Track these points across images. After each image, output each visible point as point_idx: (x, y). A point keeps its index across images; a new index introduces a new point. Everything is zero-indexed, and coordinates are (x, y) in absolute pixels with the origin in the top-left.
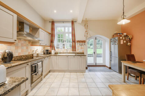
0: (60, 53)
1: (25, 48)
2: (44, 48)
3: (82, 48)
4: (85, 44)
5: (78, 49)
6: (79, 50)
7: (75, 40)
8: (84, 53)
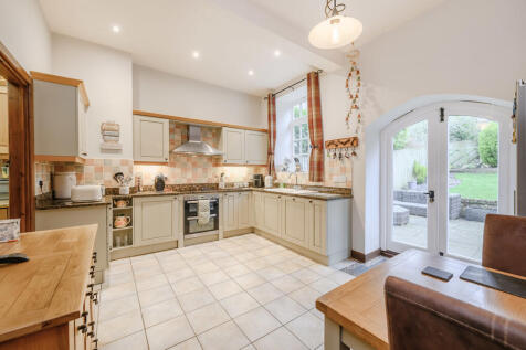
0: (285, 186)
1: (200, 170)
2: (256, 170)
3: (343, 170)
4: (354, 154)
5: (331, 175)
6: (335, 179)
7: (321, 142)
8: (350, 190)
